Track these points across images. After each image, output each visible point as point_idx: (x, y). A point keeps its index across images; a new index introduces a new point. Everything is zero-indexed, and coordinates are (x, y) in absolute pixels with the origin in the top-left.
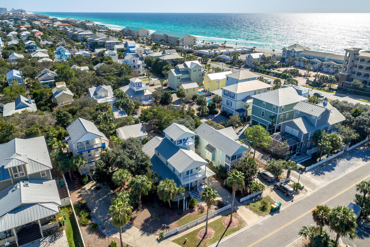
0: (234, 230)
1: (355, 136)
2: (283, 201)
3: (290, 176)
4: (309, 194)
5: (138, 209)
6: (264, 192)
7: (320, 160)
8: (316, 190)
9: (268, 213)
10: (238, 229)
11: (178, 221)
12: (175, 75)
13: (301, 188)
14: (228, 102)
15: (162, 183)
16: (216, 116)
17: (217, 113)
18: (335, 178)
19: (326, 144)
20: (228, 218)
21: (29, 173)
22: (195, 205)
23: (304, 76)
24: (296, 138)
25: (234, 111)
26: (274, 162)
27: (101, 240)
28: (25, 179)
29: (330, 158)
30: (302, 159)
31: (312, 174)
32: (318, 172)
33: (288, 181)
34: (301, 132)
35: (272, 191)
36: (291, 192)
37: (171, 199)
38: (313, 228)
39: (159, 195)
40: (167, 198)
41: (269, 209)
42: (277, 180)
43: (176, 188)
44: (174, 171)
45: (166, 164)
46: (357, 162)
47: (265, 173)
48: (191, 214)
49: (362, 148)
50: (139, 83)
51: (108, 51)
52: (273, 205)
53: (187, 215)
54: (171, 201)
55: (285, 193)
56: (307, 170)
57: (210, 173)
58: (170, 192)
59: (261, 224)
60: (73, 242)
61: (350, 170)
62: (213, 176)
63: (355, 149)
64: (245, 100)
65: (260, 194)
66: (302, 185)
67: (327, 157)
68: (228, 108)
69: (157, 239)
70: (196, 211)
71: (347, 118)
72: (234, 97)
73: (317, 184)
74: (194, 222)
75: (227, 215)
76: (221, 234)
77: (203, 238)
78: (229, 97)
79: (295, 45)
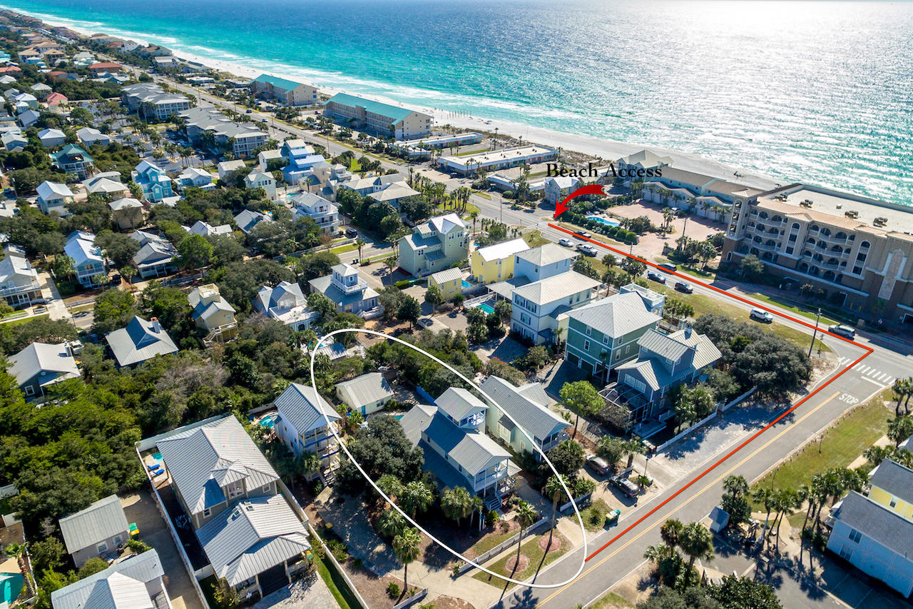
0: (556, 556)
1: (733, 388)
2: (622, 507)
3: (633, 464)
4: (660, 493)
6: (594, 493)
7: (679, 432)
8: (671, 485)
9: (601, 527)
10: (561, 554)
11: (473, 547)
12: (414, 248)
13: (649, 484)
14: (524, 316)
15: (449, 493)
16: (502, 340)
17: (502, 334)
18: (699, 462)
19: (688, 409)
20: (546, 537)
21: (249, 489)
22: (496, 520)
23: (660, 231)
24: (643, 395)
25: (536, 335)
26: (607, 442)
27: (373, 582)
28: (244, 498)
29: (696, 425)
30: (651, 430)
31: (666, 456)
32: (674, 454)
33: (630, 472)
34: (649, 387)
35: (605, 490)
36: (634, 492)
37: (464, 516)
38: (663, 548)
39: (445, 512)
41: (602, 520)
42: (613, 470)
43: (469, 499)
44: (461, 470)
46: (735, 433)
47: (595, 460)
48: (490, 534)
49: (745, 404)
50: (353, 276)
51: (255, 175)
52: (608, 516)
53: (485, 536)
55: (624, 493)
56: (657, 450)
57: (513, 469)
58: (462, 506)
59: (593, 544)
60: (335, 587)
61: (724, 448)
62: (520, 473)
63: (733, 407)
64: (554, 314)
65: (589, 497)
66: (650, 478)
67: (691, 424)
68: (524, 328)
69: (451, 576)
70: (497, 530)
71: (723, 353)
72: (534, 310)
73: (672, 476)
74: (498, 548)
75: (543, 534)
76: (538, 563)
77: (514, 570)
78: (525, 308)
79: (642, 154)
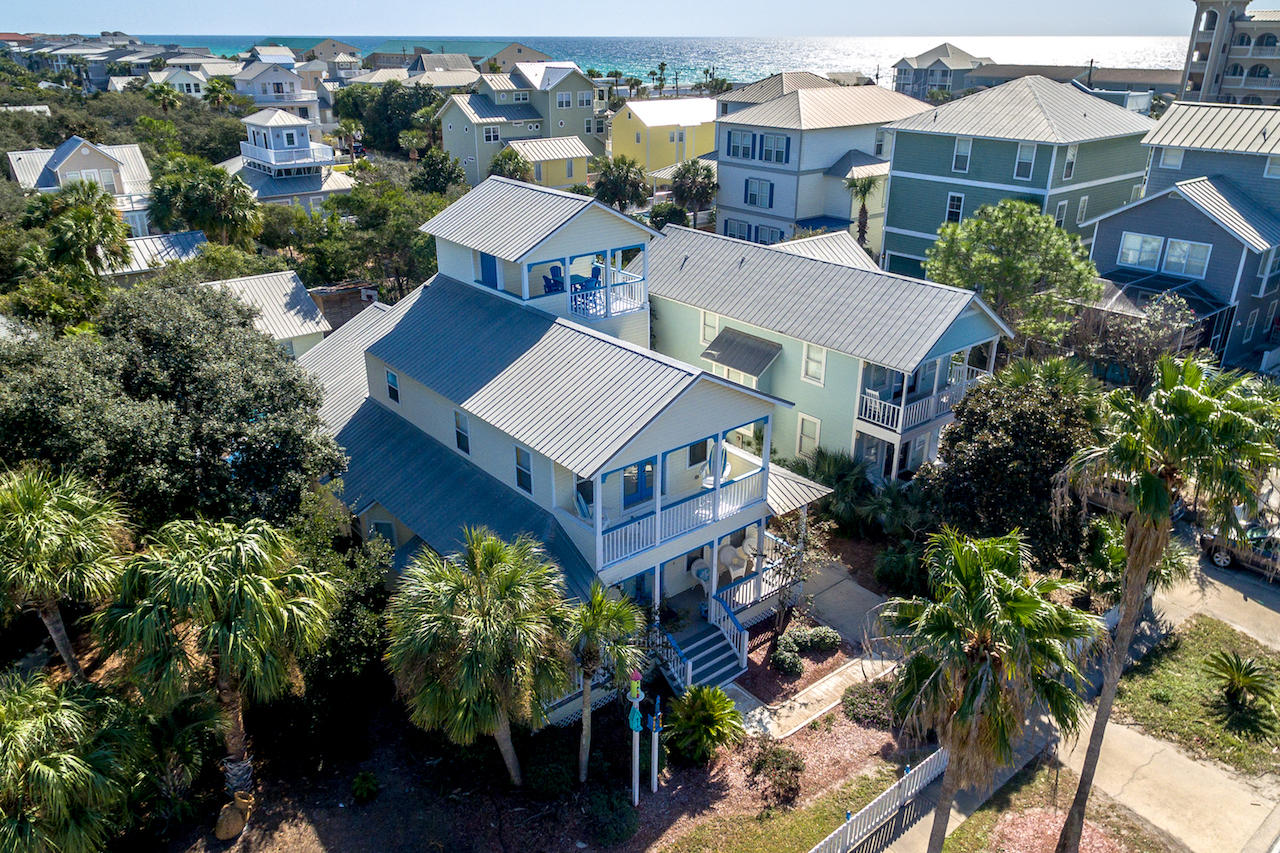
5: (222, 835)
12: (475, 118)
14: (754, 188)
15: (422, 578)
22: (721, 737)
24: (1197, 287)
25: (788, 229)
37: (527, 711)
39: (405, 683)
40: (487, 702)
43: (559, 607)
45: (452, 443)
48: (699, 820)
50: (294, 132)
51: (167, 73)
54: (519, 732)
57: (792, 487)
64: (837, 169)
68: (755, 222)
70: (733, 793)
78: (756, 162)
79: (943, 50)
